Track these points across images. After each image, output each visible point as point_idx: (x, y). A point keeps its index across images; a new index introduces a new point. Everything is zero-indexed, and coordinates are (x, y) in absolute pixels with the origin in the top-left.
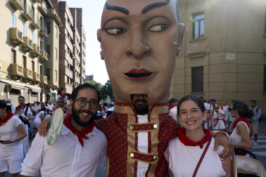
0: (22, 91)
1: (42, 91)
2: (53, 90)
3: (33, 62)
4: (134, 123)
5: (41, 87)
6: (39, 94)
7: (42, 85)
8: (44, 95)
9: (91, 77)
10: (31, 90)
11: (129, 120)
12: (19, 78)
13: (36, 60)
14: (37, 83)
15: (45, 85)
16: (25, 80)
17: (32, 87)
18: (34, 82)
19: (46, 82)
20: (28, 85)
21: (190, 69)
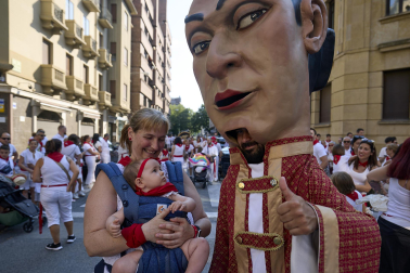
0: (64, 116)
1: (102, 116)
2: (121, 116)
3: (86, 67)
4: (246, 179)
5: (101, 110)
6: (97, 122)
7: (101, 107)
8: (105, 124)
9: (177, 101)
10: (82, 114)
11: (240, 173)
12: (57, 91)
13: (91, 64)
14: (93, 102)
15: (107, 106)
16: (70, 96)
17: (83, 109)
18: (87, 101)
19: (108, 102)
20: (76, 105)
21: (381, 74)
